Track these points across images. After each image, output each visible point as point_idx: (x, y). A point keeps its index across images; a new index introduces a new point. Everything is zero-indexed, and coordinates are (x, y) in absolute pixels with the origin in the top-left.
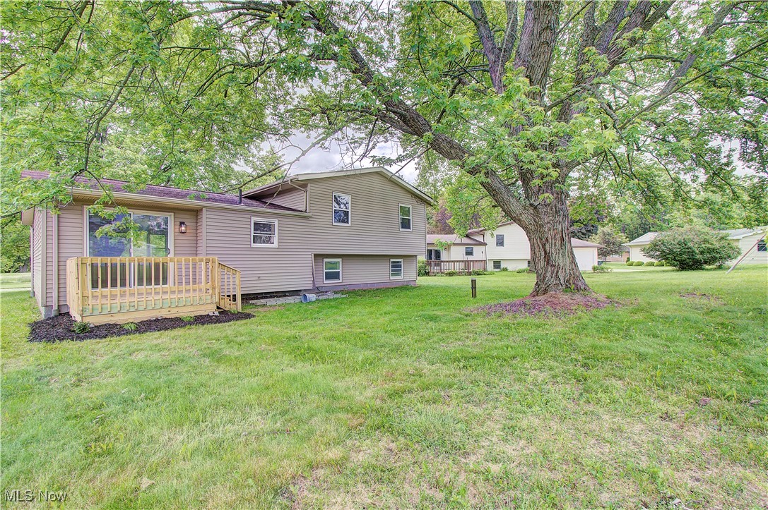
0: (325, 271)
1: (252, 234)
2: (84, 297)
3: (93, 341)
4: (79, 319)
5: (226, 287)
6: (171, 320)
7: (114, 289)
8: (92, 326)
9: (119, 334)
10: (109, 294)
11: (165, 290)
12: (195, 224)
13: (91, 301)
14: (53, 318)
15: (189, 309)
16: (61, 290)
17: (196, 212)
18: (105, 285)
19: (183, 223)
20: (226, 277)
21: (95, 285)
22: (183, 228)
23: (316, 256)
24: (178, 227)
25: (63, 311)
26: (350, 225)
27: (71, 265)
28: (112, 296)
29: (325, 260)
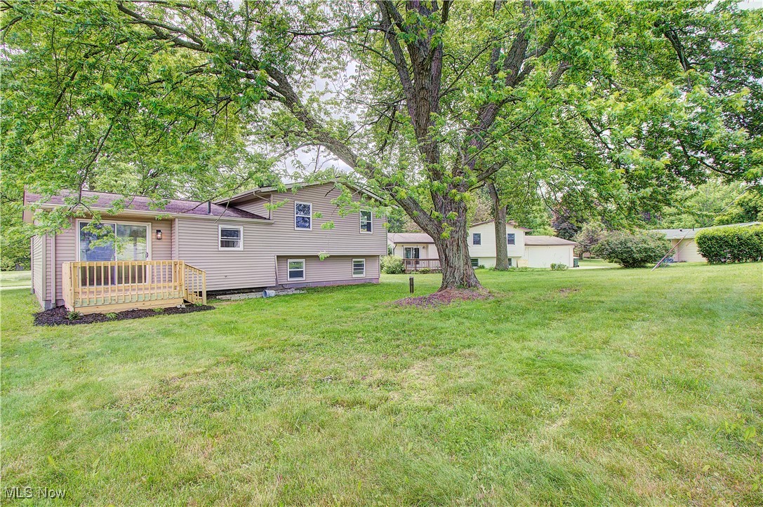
0: (289, 270)
1: (220, 239)
2: (76, 293)
3: (83, 325)
4: (71, 309)
5: (193, 285)
6: (145, 311)
7: (99, 287)
8: (81, 315)
9: (102, 321)
10: (95, 290)
11: (140, 287)
12: (170, 232)
13: (81, 296)
14: (52, 310)
15: (160, 302)
16: (58, 287)
17: (170, 222)
18: (91, 283)
19: (160, 231)
20: (193, 276)
21: (84, 284)
22: (159, 235)
23: (278, 257)
24: (154, 234)
25: (60, 304)
26: (311, 229)
27: (66, 268)
28: (97, 292)
29: (289, 261)
